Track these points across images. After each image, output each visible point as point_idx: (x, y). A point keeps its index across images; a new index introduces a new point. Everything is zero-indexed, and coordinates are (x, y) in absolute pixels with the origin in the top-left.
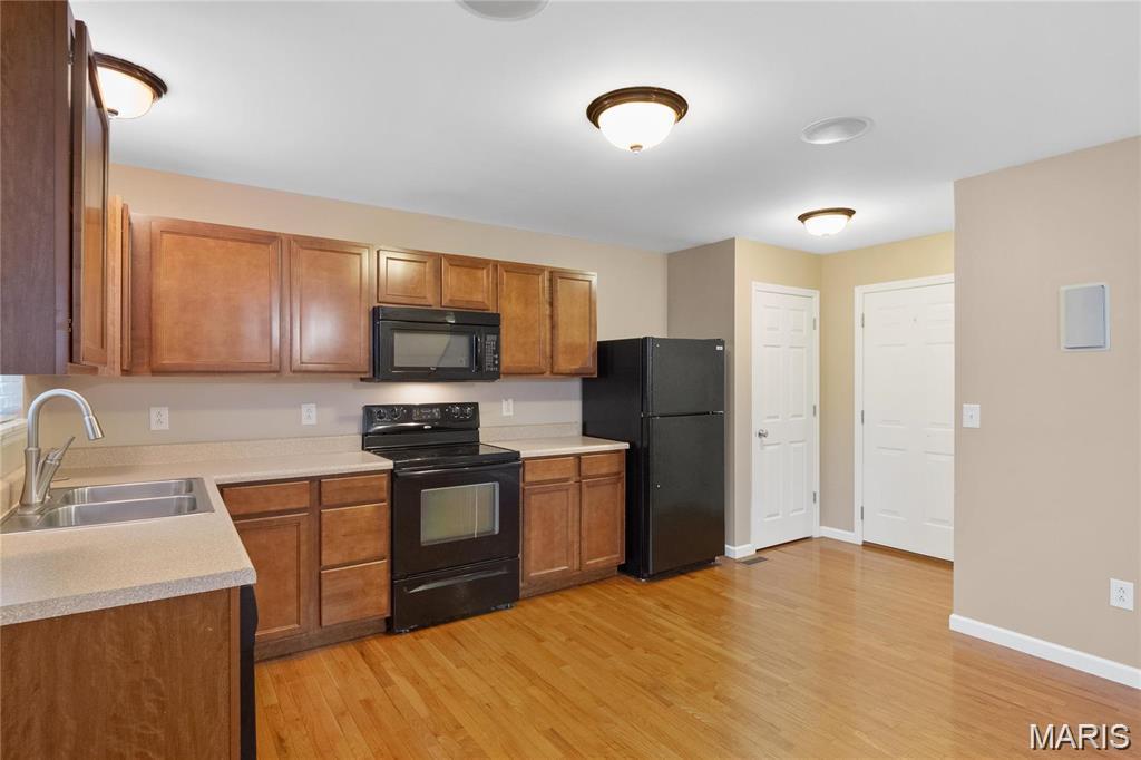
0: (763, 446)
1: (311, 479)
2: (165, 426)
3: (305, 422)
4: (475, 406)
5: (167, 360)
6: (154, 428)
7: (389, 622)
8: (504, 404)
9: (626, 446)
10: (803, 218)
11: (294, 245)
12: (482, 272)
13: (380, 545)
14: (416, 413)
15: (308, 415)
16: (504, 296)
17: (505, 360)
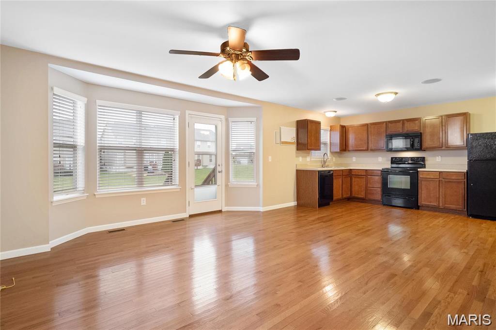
1: (366, 170)
4: (423, 158)
7: (382, 202)
9: (466, 171)
12: (417, 121)
13: (380, 185)
14: (404, 159)
15: (380, 159)
16: (425, 126)
17: (425, 145)
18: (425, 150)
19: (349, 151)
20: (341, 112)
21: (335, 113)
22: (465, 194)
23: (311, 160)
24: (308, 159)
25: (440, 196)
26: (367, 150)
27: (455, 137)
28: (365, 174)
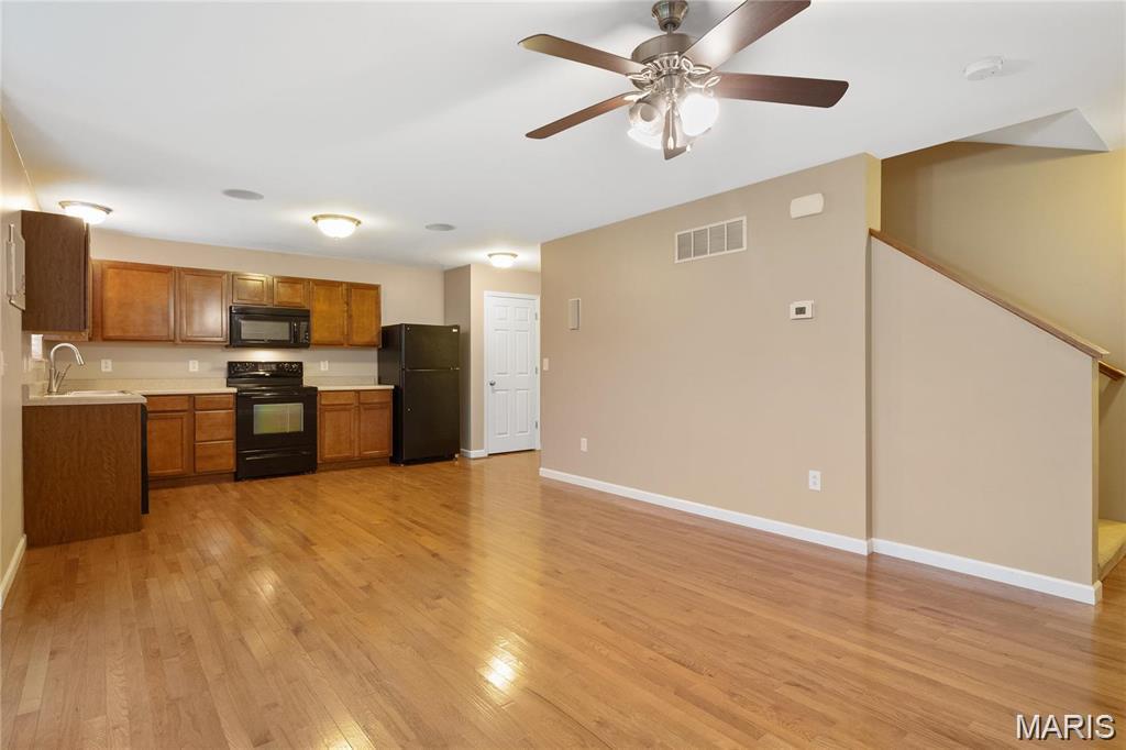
0: (494, 391)
1: (190, 395)
2: (109, 370)
3: (191, 370)
4: (301, 364)
5: (111, 334)
6: (103, 370)
7: (236, 474)
8: (322, 364)
9: (392, 387)
10: (490, 255)
11: (182, 273)
13: (229, 433)
14: (260, 367)
15: (194, 366)
16: (314, 299)
17: (313, 336)
21: (104, 213)
22: (390, 427)
25: (356, 438)
26: (172, 339)
28: (185, 407)
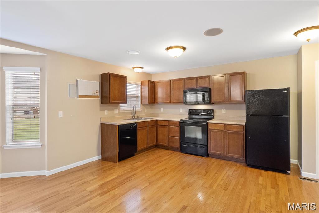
3: (180, 112)
4: (213, 110)
6: (161, 111)
7: (181, 150)
8: (223, 110)
9: (244, 124)
12: (207, 79)
13: (178, 135)
14: (198, 111)
16: (213, 83)
17: (213, 99)
18: (214, 104)
19: (157, 103)
20: (148, 69)
21: (142, 69)
22: (244, 145)
23: (119, 112)
24: (116, 112)
25: (225, 146)
26: (170, 102)
27: (236, 93)
28: (167, 125)
